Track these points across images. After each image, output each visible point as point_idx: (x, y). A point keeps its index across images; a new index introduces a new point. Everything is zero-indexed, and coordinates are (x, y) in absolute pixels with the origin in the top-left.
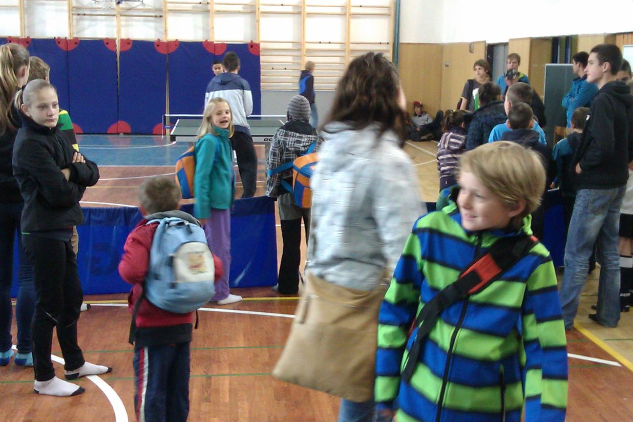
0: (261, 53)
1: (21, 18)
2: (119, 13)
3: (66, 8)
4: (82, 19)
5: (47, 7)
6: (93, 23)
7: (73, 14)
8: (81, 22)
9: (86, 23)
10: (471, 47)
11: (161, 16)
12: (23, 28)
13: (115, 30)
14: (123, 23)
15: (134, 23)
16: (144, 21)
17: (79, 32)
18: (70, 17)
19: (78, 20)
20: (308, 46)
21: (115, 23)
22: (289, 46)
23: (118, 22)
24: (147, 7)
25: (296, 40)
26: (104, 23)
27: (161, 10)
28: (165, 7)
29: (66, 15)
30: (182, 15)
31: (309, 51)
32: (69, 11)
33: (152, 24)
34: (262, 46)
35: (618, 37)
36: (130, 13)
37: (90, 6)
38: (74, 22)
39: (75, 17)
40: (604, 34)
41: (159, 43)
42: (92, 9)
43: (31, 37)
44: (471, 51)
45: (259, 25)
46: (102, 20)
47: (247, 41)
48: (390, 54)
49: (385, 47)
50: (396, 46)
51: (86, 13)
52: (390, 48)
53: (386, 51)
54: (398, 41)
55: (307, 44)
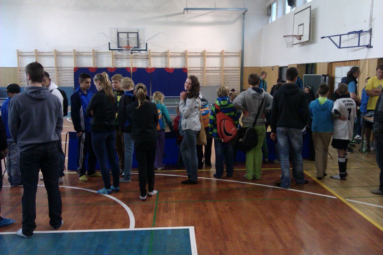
0: (188, 72)
1: (93, 60)
2: (132, 57)
3: (111, 56)
4: (117, 60)
5: (104, 55)
6: (121, 61)
7: (114, 58)
8: (117, 61)
9: (119, 61)
10: (273, 68)
11: (148, 58)
12: (94, 63)
13: (130, 64)
14: (133, 61)
15: (138, 61)
16: (142, 60)
17: (116, 65)
18: (112, 59)
19: (116, 60)
21: (130, 61)
22: (199, 69)
23: (132, 61)
24: (143, 55)
25: (202, 67)
26: (126, 61)
27: (148, 56)
28: (150, 54)
29: (111, 59)
30: (156, 57)
31: (207, 70)
32: (112, 57)
33: (145, 61)
34: (188, 69)
35: (333, 63)
36: (136, 57)
37: (120, 55)
38: (114, 61)
39: (114, 59)
40: (328, 62)
41: (147, 69)
42: (121, 56)
43: (97, 67)
44: (273, 70)
45: (187, 61)
46: (125, 60)
47: (182, 67)
48: (240, 71)
49: (237, 69)
50: (242, 68)
51: (119, 57)
52: (240, 69)
53: (239, 70)
54: (243, 66)
55: (206, 68)
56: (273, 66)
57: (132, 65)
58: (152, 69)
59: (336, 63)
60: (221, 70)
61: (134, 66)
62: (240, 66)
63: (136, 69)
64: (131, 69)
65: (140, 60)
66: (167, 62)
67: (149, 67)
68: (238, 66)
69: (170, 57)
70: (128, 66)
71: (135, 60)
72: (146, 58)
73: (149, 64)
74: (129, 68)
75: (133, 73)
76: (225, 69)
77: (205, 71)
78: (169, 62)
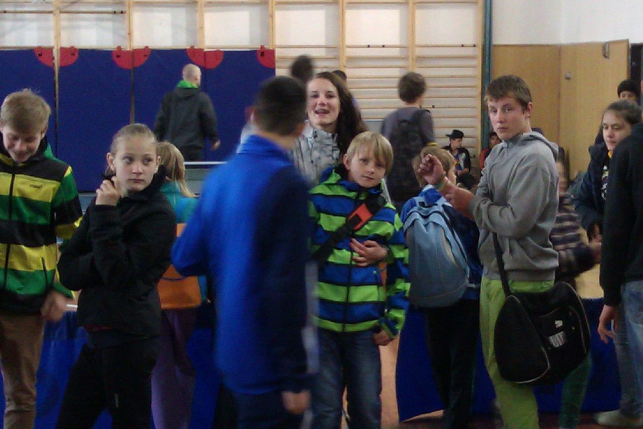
0: (277, 64)
9: (8, 23)
11: (122, 12)
13: (52, 34)
16: (98, 20)
20: (350, 52)
26: (34, 25)
27: (122, 3)
31: (351, 59)
33: (109, 25)
34: (278, 53)
36: (74, 9)
42: (17, 3)
44: (605, 56)
45: (273, 22)
46: (31, 20)
47: (256, 45)
48: (478, 62)
49: (469, 52)
50: (488, 50)
51: (7, 9)
52: (478, 52)
53: (472, 58)
54: (490, 42)
56: (609, 43)
57: (58, 36)
58: (136, 53)
60: (405, 58)
61: (66, 44)
62: (479, 42)
63: (77, 55)
64: (56, 54)
65: (86, 20)
66: (196, 28)
67: (127, 47)
68: (470, 42)
69: (205, 6)
70: (44, 44)
71: (69, 20)
72: (115, 13)
73: (124, 33)
74: (50, 50)
75: (62, 68)
76: (419, 52)
78: (202, 28)
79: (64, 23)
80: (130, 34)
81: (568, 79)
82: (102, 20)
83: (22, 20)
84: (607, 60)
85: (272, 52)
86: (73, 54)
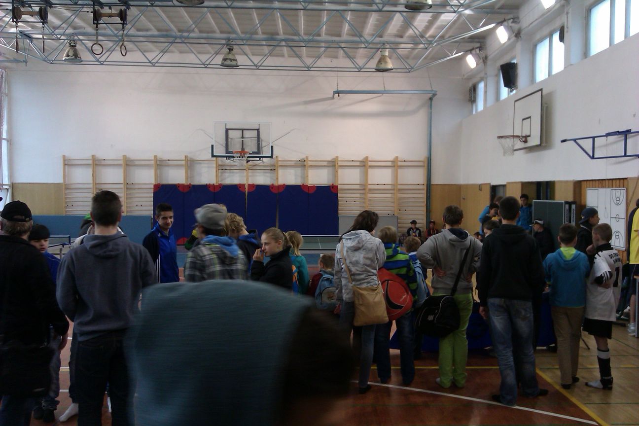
0: (339, 192)
1: (186, 172)
2: (248, 168)
3: (215, 165)
4: (224, 172)
5: (203, 165)
6: (231, 174)
7: (219, 169)
8: (224, 174)
9: (227, 174)
10: (480, 187)
11: (274, 170)
12: (187, 178)
13: (245, 179)
15: (258, 174)
16: (264, 173)
17: (221, 181)
18: (217, 171)
19: (222, 173)
20: (370, 187)
21: (245, 174)
22: (358, 187)
23: (247, 174)
24: (265, 164)
25: (362, 183)
26: (238, 175)
27: (274, 166)
28: (277, 164)
29: (214, 170)
30: (288, 168)
31: (370, 190)
32: (216, 168)
33: (268, 175)
34: (339, 187)
35: (583, 183)
36: (254, 168)
37: (229, 164)
38: (220, 174)
39: (220, 171)
40: (573, 181)
41: (273, 186)
42: (231, 166)
43: (192, 184)
44: (480, 189)
45: (337, 174)
46: (236, 173)
47: (330, 184)
48: (425, 192)
49: (421, 187)
50: (429, 186)
51: (227, 168)
52: (425, 187)
53: (423, 189)
54: (430, 183)
55: (369, 186)
56: (482, 184)
57: (247, 180)
58: (279, 186)
59: (588, 182)
60: (394, 190)
61: (251, 183)
62: (425, 183)
63: (255, 187)
64: (246, 187)
65: (259, 173)
66: (305, 176)
67: (276, 184)
68: (422, 183)
69: (309, 167)
70: (242, 183)
71: (252, 173)
72: (271, 170)
73: (275, 178)
74: (244, 185)
75: (248, 193)
76: (399, 187)
77: (367, 191)
78: (307, 176)
79: (250, 174)
80: (277, 179)
81: (464, 199)
82: (266, 173)
83: (233, 173)
84: (480, 191)
85: (337, 187)
86: (253, 187)
